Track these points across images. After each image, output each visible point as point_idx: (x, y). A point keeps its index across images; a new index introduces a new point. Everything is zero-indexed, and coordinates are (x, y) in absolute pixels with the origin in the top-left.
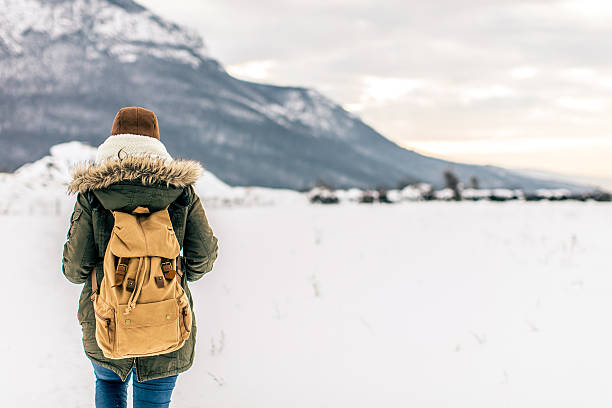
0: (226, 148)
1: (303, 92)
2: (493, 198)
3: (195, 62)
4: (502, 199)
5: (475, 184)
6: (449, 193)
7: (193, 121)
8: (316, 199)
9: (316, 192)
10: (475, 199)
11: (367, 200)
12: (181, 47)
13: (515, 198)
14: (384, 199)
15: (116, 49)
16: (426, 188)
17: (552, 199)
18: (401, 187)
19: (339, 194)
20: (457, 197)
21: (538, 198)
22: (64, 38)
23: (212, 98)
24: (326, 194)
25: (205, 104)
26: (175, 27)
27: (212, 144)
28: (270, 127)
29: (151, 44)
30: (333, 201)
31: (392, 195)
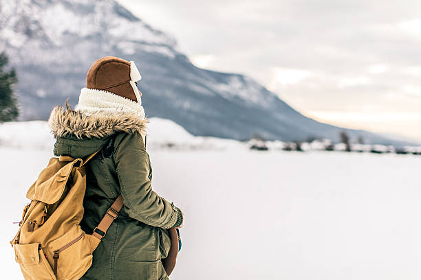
0: (189, 111)
1: (241, 78)
2: (373, 152)
3: (171, 55)
4: (379, 152)
5: (361, 141)
6: (342, 146)
7: (169, 93)
8: (254, 147)
9: (253, 142)
10: (361, 151)
11: (288, 149)
12: (163, 45)
13: (388, 152)
14: (299, 149)
15: (122, 45)
16: (327, 143)
17: (415, 154)
18: (310, 141)
19: (269, 144)
20: (348, 150)
21: (404, 153)
22: (89, 38)
23: (182, 78)
24: (260, 144)
25: (178, 82)
26: (159, 33)
27: (181, 108)
28: (218, 100)
29: (143, 43)
30: (264, 149)
31: (305, 146)
